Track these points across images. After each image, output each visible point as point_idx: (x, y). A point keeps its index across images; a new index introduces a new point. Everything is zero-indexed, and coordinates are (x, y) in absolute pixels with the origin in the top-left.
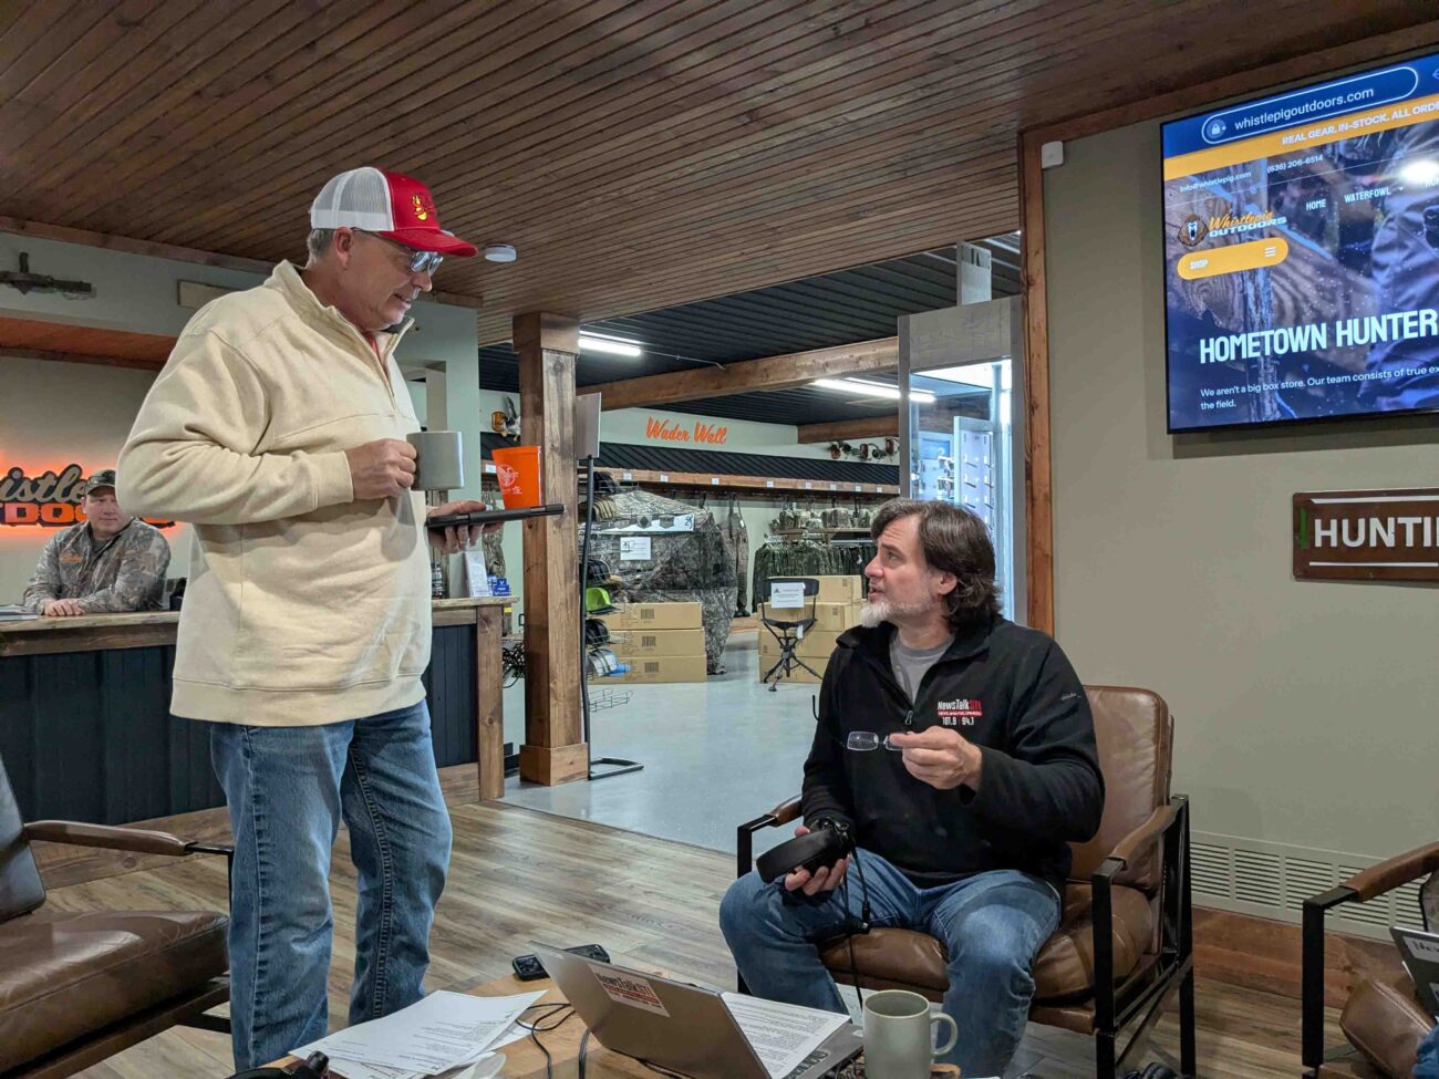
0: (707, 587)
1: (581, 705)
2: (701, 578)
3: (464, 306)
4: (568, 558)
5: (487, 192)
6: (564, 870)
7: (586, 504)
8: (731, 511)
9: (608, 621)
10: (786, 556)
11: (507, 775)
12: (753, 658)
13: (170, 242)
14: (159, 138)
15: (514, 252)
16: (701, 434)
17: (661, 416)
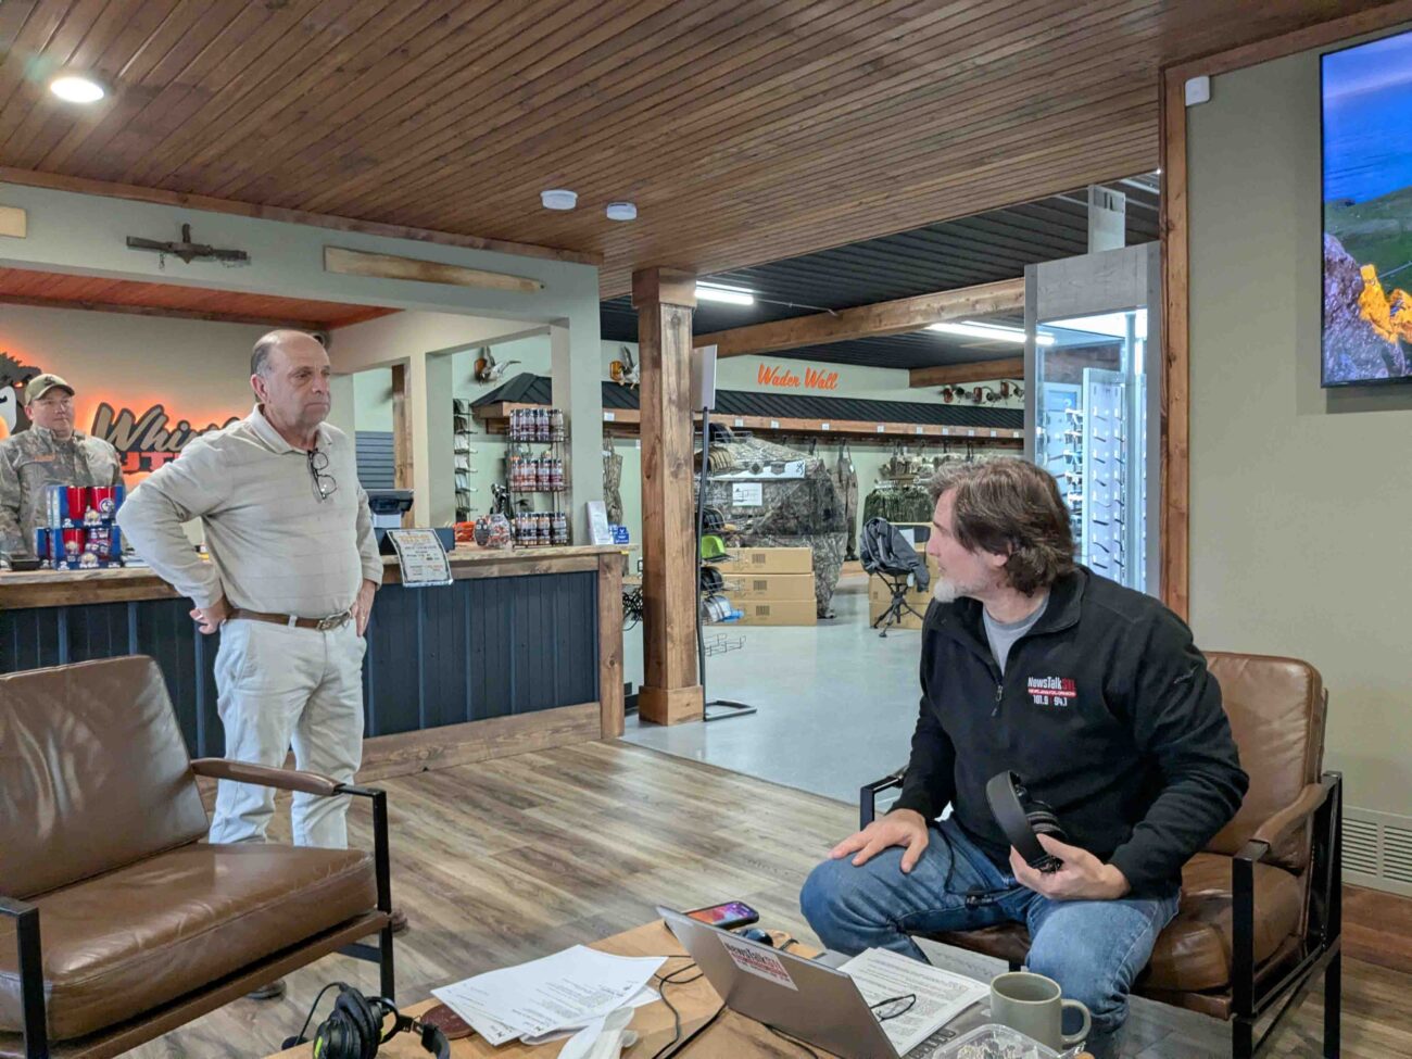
0: (817, 533)
1: (697, 649)
2: (811, 525)
3: (585, 263)
4: (684, 507)
5: (610, 152)
6: (683, 811)
7: (701, 454)
8: (841, 456)
9: (722, 568)
10: (896, 501)
11: (627, 714)
12: (862, 603)
13: (317, 210)
14: (305, 113)
15: (635, 210)
16: (812, 380)
17: (772, 363)
